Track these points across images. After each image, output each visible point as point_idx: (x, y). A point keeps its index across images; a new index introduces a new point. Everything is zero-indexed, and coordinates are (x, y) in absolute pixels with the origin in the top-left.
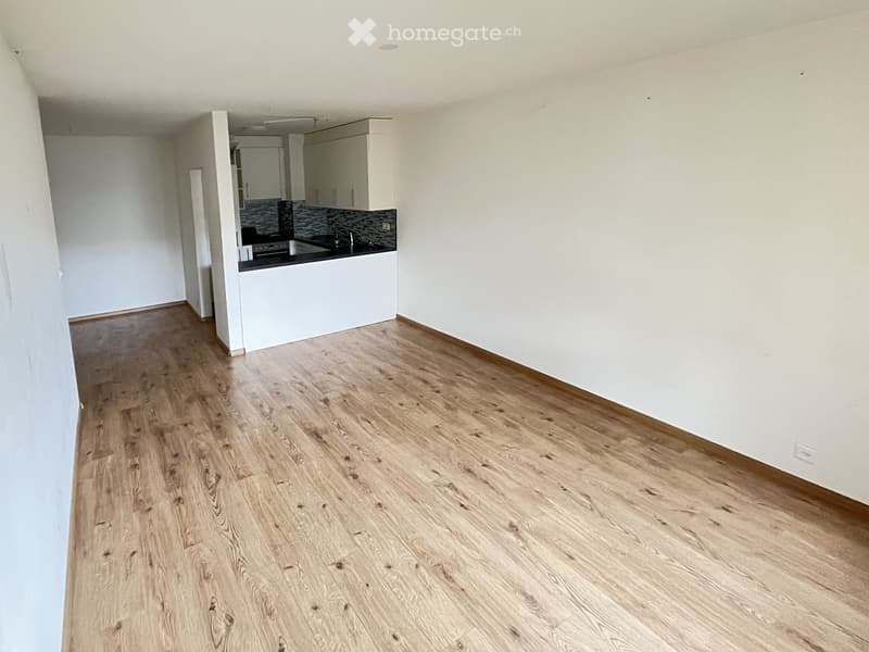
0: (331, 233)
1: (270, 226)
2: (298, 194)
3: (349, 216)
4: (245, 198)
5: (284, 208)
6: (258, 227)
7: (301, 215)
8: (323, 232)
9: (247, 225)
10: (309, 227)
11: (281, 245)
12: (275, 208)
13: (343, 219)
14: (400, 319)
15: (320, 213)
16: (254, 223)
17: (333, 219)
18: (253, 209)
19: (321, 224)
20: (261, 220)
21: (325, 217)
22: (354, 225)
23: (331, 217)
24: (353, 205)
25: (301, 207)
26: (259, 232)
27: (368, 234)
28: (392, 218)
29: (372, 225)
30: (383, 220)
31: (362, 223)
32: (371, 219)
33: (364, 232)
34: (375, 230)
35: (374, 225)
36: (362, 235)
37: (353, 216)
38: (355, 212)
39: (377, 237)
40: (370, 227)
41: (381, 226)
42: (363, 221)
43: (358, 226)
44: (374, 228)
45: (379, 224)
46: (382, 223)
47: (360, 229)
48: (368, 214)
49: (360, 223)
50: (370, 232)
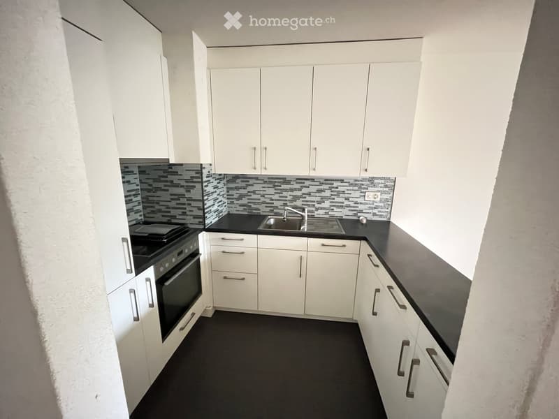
0: (238, 211)
8: (225, 210)
17: (243, 191)
19: (223, 200)
23: (237, 188)
24: (365, 170)
27: (332, 208)
28: (386, 186)
29: (341, 195)
30: (367, 189)
31: (317, 194)
32: (340, 189)
33: (323, 205)
34: (346, 202)
35: (347, 196)
36: (317, 209)
37: (298, 186)
38: (300, 180)
39: (350, 210)
40: (337, 199)
41: (361, 196)
42: (320, 191)
43: (308, 198)
44: (346, 199)
45: (358, 194)
46: (365, 193)
47: (314, 202)
48: (334, 182)
49: (312, 194)
50: (337, 204)
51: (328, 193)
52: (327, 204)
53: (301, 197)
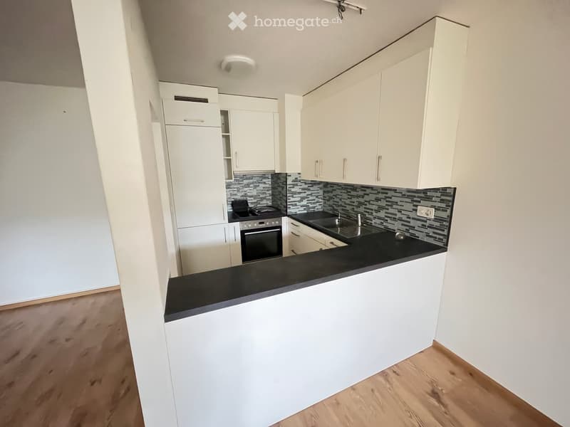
0: (328, 210)
1: (262, 199)
2: (294, 166)
3: (353, 193)
4: (234, 169)
5: (278, 180)
6: (250, 200)
7: (296, 189)
8: (319, 208)
9: (239, 197)
10: (305, 202)
11: (274, 223)
12: (269, 182)
13: (345, 196)
14: (437, 347)
15: (316, 187)
16: (246, 195)
17: (331, 195)
18: (246, 182)
19: (317, 199)
20: (254, 193)
21: (321, 192)
22: (360, 204)
23: (328, 192)
24: (378, 179)
25: (296, 180)
26: (250, 206)
27: (386, 218)
28: (442, 201)
29: (394, 206)
30: (420, 202)
31: (375, 203)
32: (394, 199)
33: (379, 214)
34: (399, 215)
35: (399, 207)
36: (375, 218)
37: (361, 193)
38: (364, 188)
39: (402, 225)
40: (391, 210)
41: (414, 210)
42: (378, 200)
43: (368, 206)
44: (399, 211)
45: (410, 207)
46: (417, 206)
47: (372, 210)
48: (389, 192)
49: (371, 202)
50: (390, 216)
51: (383, 203)
52: (382, 214)
53: (363, 204)
